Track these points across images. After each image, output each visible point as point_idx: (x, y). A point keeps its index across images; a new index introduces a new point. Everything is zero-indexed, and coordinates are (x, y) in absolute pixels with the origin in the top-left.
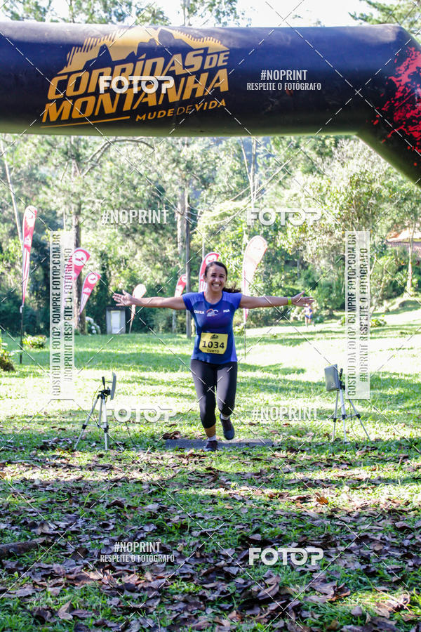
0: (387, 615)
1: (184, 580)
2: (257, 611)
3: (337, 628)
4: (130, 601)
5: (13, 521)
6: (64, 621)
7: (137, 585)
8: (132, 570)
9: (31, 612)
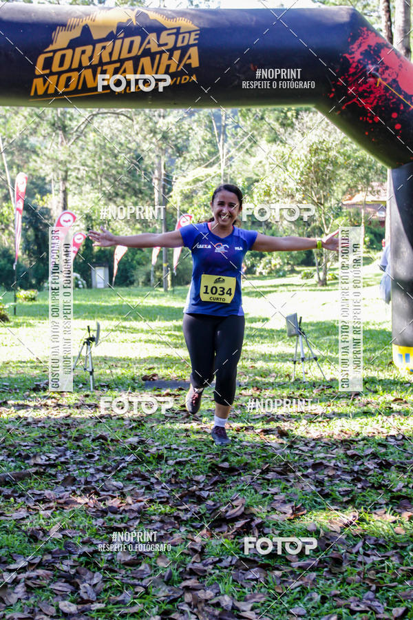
0: (338, 530)
1: (161, 503)
2: (225, 528)
4: (113, 522)
5: (9, 454)
6: (55, 540)
7: (119, 507)
8: (114, 495)
9: (26, 532)
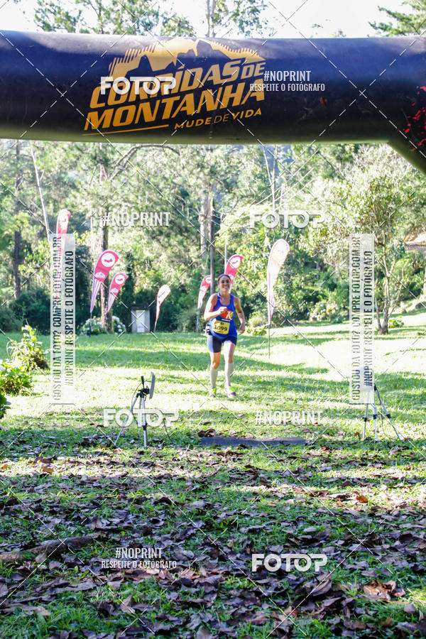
1: (238, 575)
2: (312, 607)
3: (392, 625)
4: (188, 596)
5: (67, 516)
6: (128, 615)
7: (193, 580)
8: (186, 565)
9: (95, 606)
